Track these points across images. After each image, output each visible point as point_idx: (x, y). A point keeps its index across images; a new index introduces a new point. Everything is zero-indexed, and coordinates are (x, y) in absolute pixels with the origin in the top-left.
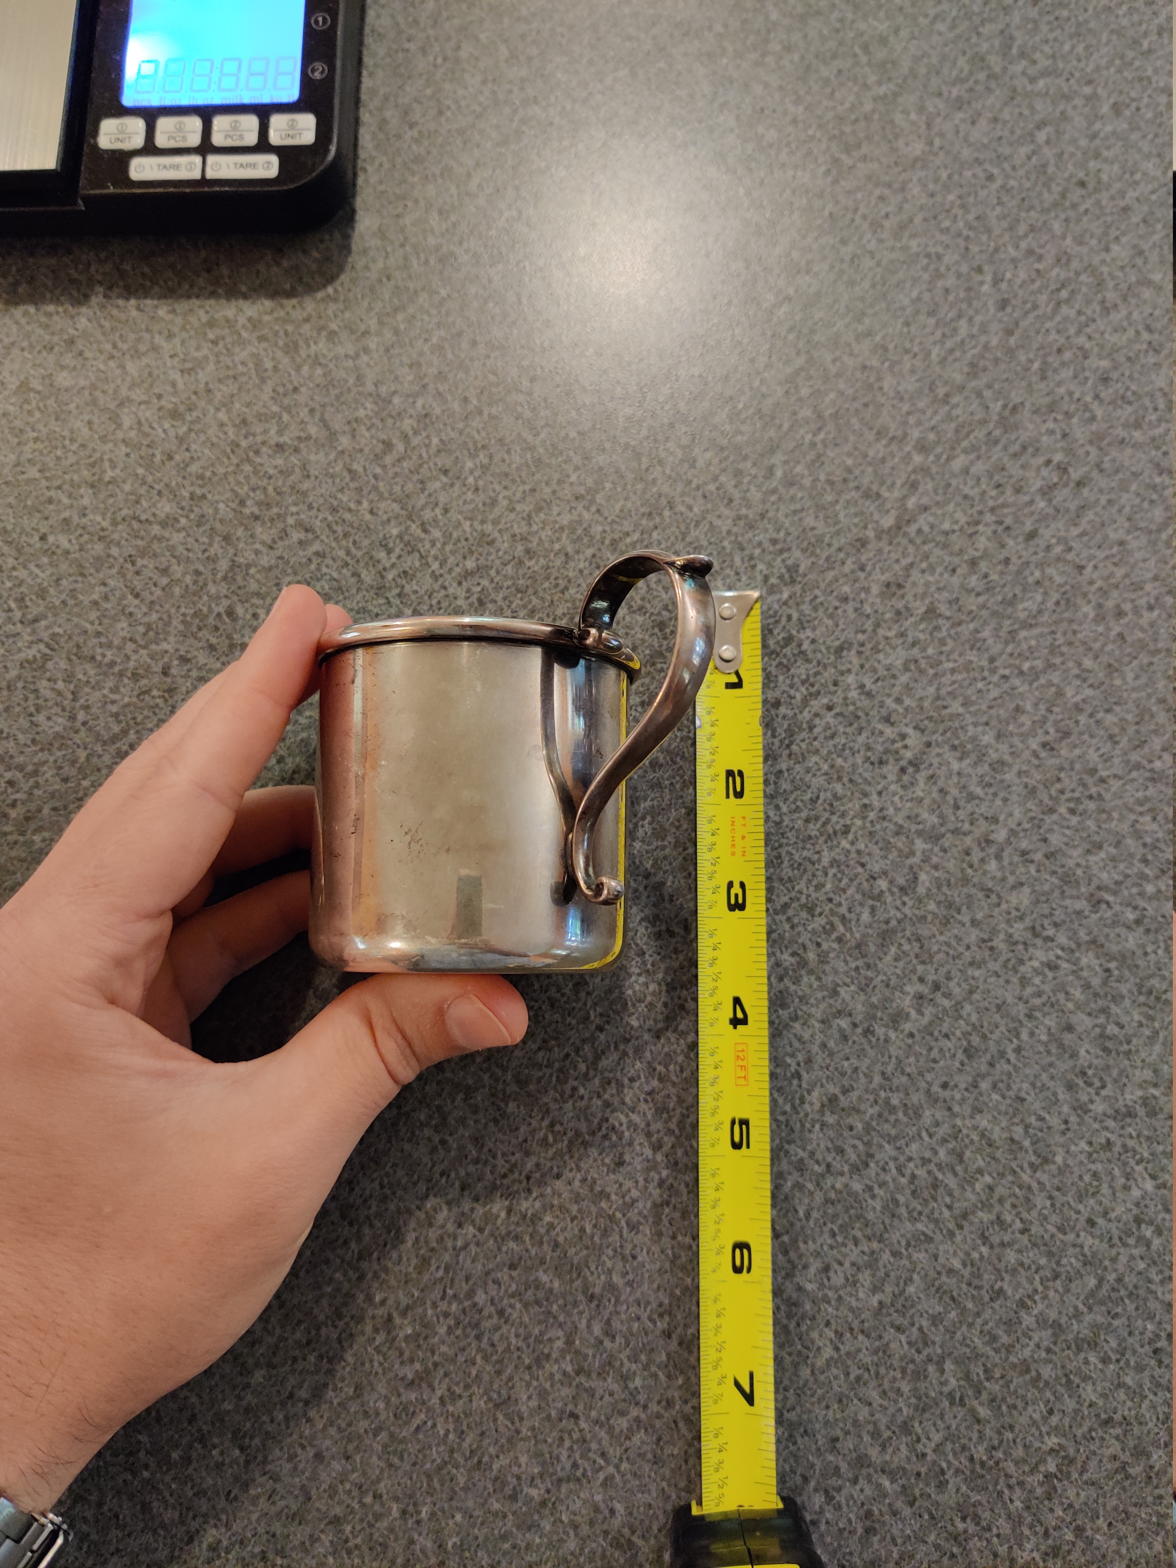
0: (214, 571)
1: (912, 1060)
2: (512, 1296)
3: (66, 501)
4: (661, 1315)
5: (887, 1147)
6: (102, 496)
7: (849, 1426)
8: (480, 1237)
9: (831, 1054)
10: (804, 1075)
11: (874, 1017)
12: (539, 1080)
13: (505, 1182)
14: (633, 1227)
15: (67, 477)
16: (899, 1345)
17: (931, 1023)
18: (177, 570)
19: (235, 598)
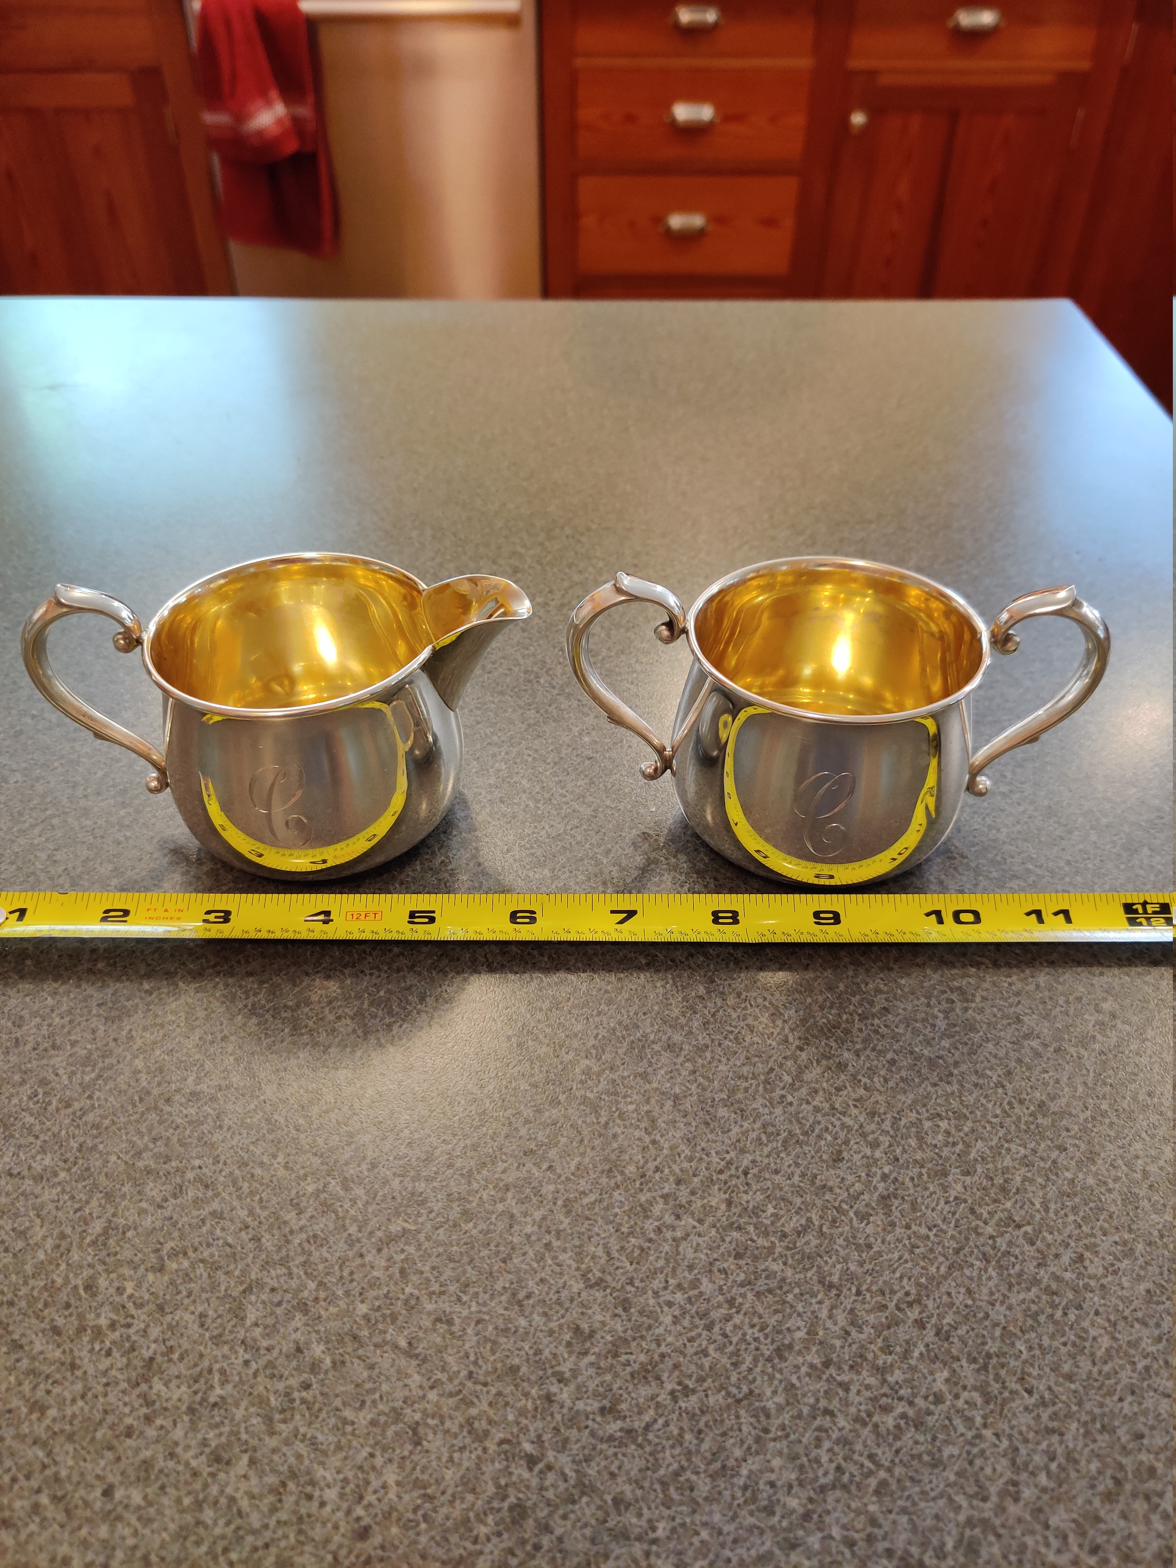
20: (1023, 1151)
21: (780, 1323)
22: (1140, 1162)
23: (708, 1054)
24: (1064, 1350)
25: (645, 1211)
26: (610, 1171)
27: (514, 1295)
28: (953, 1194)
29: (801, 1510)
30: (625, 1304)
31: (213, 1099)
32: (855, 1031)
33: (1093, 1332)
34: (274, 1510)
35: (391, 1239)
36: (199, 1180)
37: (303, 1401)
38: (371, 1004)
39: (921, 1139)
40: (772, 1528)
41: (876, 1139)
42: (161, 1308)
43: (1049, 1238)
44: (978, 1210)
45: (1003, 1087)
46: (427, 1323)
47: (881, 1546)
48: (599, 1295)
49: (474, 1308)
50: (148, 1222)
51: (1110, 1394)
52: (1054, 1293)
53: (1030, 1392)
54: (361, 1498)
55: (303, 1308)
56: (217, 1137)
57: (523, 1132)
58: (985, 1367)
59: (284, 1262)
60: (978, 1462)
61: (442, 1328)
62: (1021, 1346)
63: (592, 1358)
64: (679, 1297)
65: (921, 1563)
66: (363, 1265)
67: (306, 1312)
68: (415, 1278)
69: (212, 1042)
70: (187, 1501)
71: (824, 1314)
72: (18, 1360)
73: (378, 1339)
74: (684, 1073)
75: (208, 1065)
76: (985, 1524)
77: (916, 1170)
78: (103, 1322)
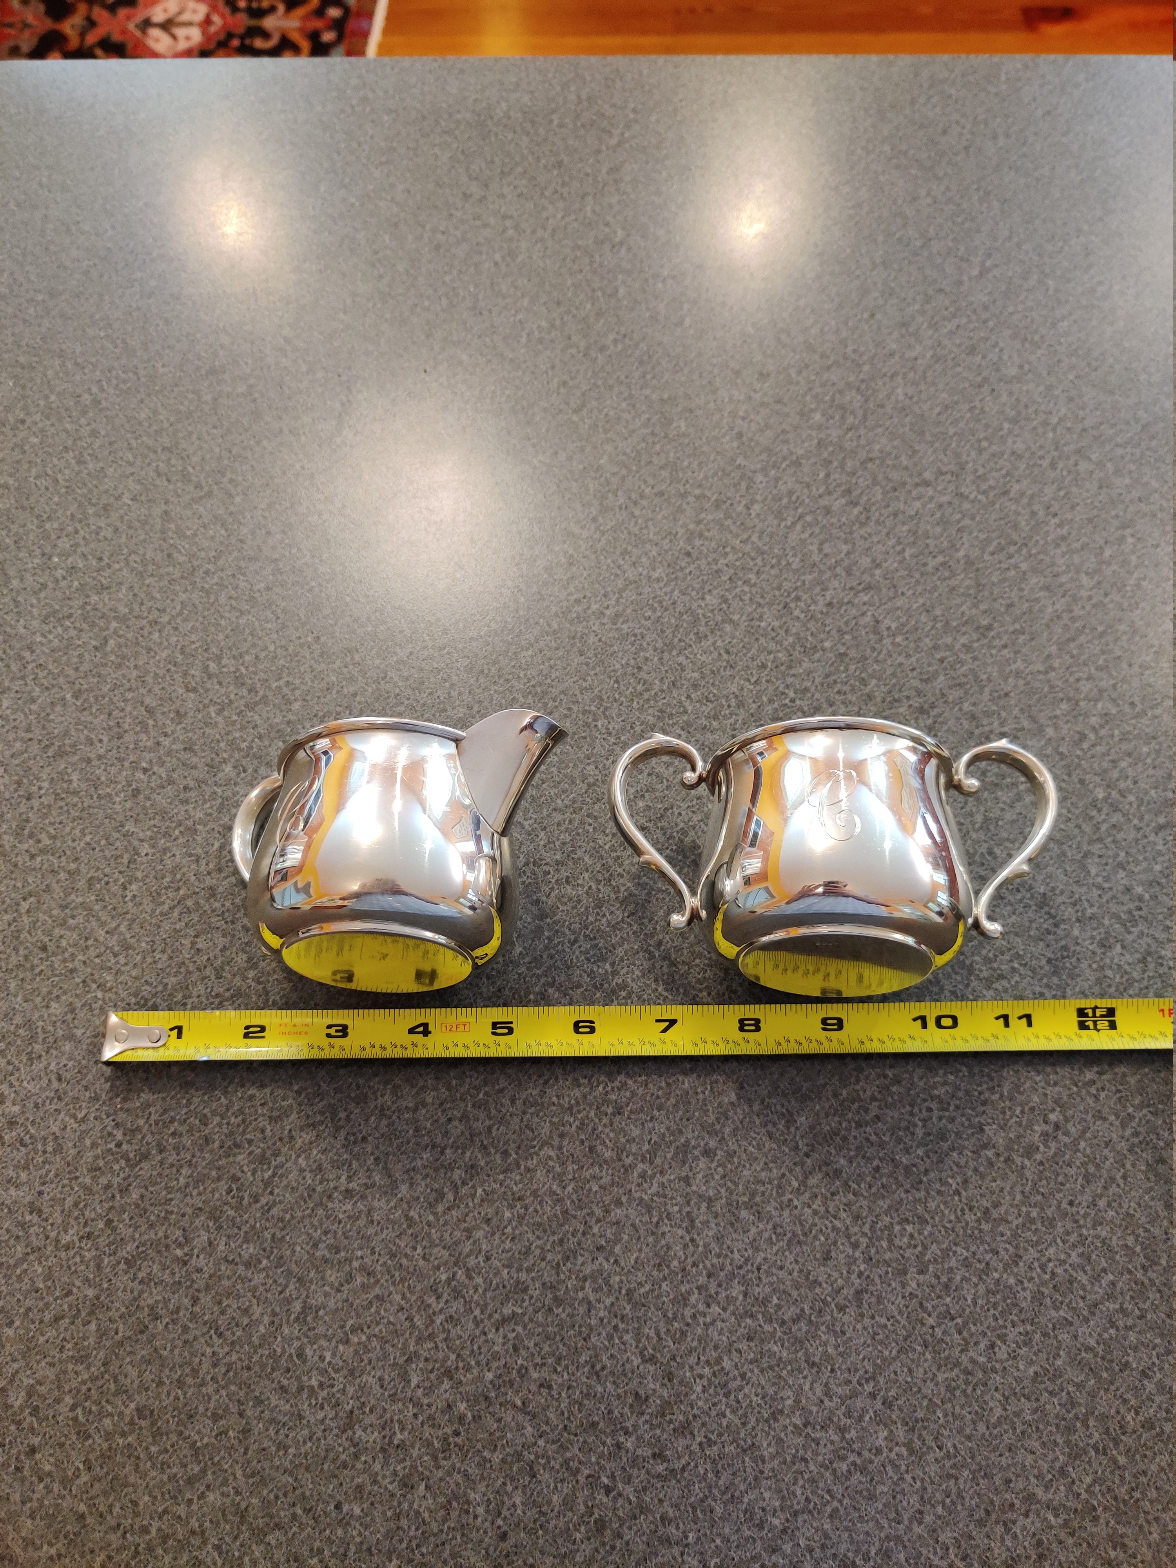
1: (1044, 1182)
2: (751, 1363)
4: (867, 1380)
5: (1031, 1250)
7: (1019, 1471)
8: (724, 1315)
9: (982, 1177)
10: (964, 1193)
11: (1012, 1149)
12: (763, 1194)
13: (742, 1272)
14: (842, 1309)
16: (1054, 1407)
17: (1055, 1154)
20: (965, 1254)
21: (776, 1393)
22: (1051, 1265)
23: (736, 1160)
24: (969, 1417)
25: (684, 1300)
26: (660, 1265)
27: (593, 1367)
28: (910, 1289)
29: (780, 1527)
30: (670, 1377)
31: (363, 1197)
32: (851, 1138)
33: (991, 1404)
34: (445, 1520)
35: (505, 1320)
36: (362, 1268)
37: (456, 1445)
38: (474, 1106)
39: (890, 1241)
40: (761, 1538)
41: (857, 1241)
42: (352, 1373)
43: (973, 1328)
44: (926, 1304)
45: (959, 1194)
46: (534, 1388)
47: (829, 1552)
48: (652, 1368)
49: (566, 1377)
50: (332, 1304)
51: (994, 1451)
52: (969, 1373)
53: (940, 1448)
54: (500, 1514)
55: (449, 1374)
56: (370, 1231)
57: (596, 1230)
58: (913, 1430)
59: (431, 1337)
60: (899, 1497)
61: (544, 1391)
62: (939, 1414)
63: (647, 1417)
64: (707, 1370)
65: (854, 1562)
66: (487, 1341)
67: (451, 1378)
68: (524, 1353)
69: (355, 1143)
70: (389, 1514)
71: (807, 1387)
72: (262, 1412)
73: (501, 1400)
74: (717, 1177)
75: (355, 1164)
76: (898, 1539)
77: (884, 1269)
78: (314, 1382)
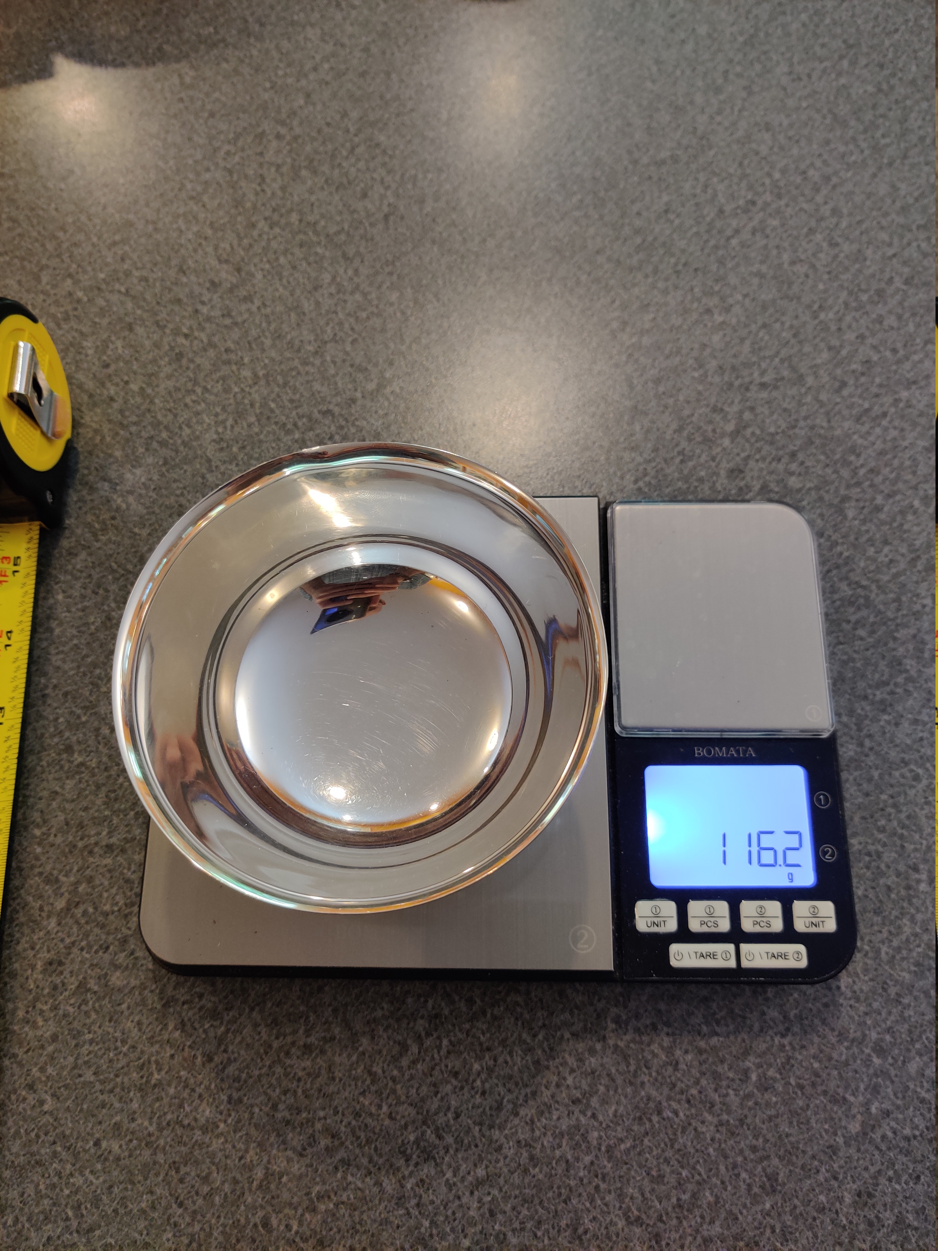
0: (251, 1181)
3: (117, 1105)
6: (149, 1100)
15: (119, 1080)
18: (217, 1178)
19: (269, 1209)
